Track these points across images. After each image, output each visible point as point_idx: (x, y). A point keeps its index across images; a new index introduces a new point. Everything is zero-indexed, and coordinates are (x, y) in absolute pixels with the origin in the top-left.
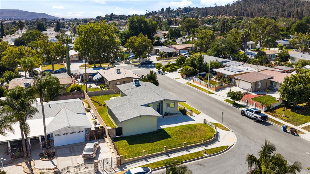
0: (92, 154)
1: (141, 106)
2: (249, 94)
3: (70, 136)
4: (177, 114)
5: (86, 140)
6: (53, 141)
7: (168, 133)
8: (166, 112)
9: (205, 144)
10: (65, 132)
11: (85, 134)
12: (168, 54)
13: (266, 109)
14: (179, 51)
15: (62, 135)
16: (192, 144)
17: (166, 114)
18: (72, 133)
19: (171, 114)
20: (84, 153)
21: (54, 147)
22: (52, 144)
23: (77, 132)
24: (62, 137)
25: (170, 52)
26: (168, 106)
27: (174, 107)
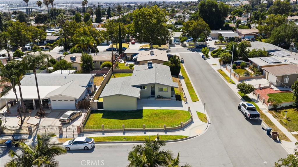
0: (65, 120)
1: (132, 86)
2: (271, 88)
3: (63, 102)
4: (170, 98)
5: (76, 108)
6: (50, 104)
7: (143, 114)
8: (159, 95)
9: (166, 130)
10: (54, 99)
11: (75, 103)
12: (230, 39)
13: (271, 107)
14: (243, 36)
15: (57, 101)
16: (156, 127)
17: (159, 96)
18: (65, 101)
19: (163, 98)
20: (61, 118)
21: (51, 109)
22: (50, 107)
23: (69, 100)
24: (57, 102)
25: (232, 37)
26: (161, 89)
27: (168, 91)
